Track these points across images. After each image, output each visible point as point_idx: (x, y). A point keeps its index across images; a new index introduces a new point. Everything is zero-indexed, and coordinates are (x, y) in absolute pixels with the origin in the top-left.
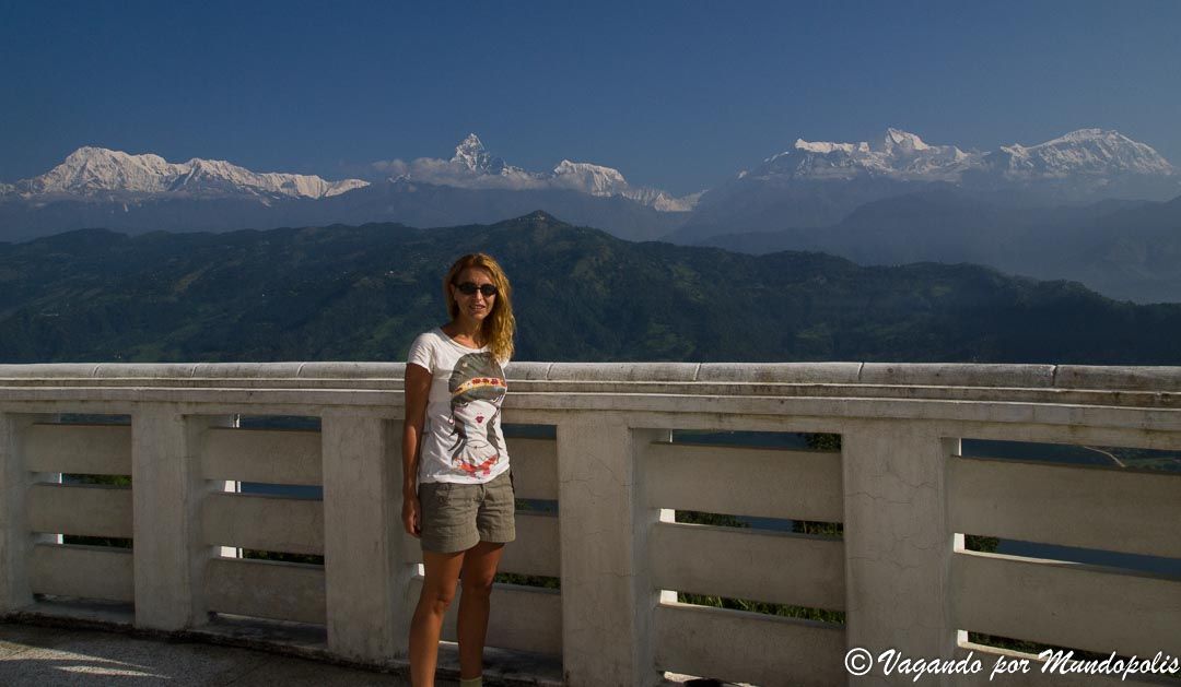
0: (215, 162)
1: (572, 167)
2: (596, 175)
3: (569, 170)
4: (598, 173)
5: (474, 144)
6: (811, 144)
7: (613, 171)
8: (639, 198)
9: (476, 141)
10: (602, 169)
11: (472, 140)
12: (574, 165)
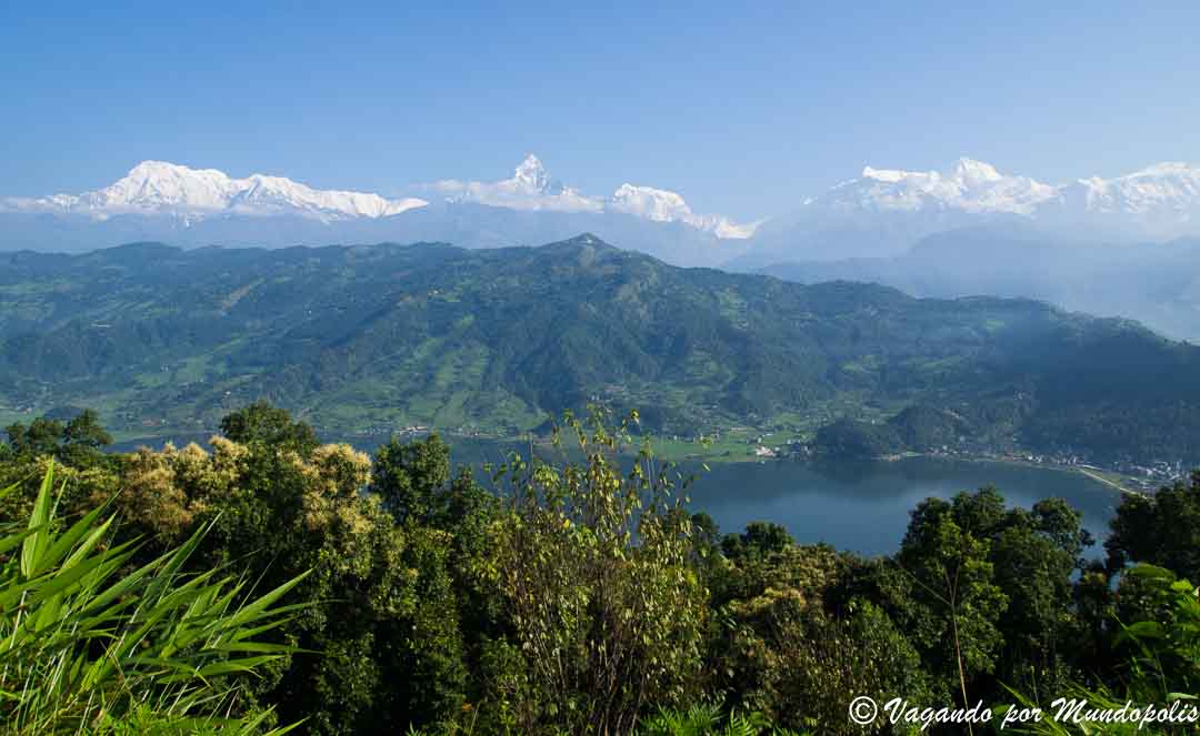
0: (275, 179)
1: (633, 191)
2: (657, 200)
3: (630, 194)
4: (660, 198)
5: (534, 166)
6: (879, 173)
7: (675, 196)
8: (700, 224)
9: (536, 163)
10: (663, 193)
11: (532, 162)
12: (635, 189)
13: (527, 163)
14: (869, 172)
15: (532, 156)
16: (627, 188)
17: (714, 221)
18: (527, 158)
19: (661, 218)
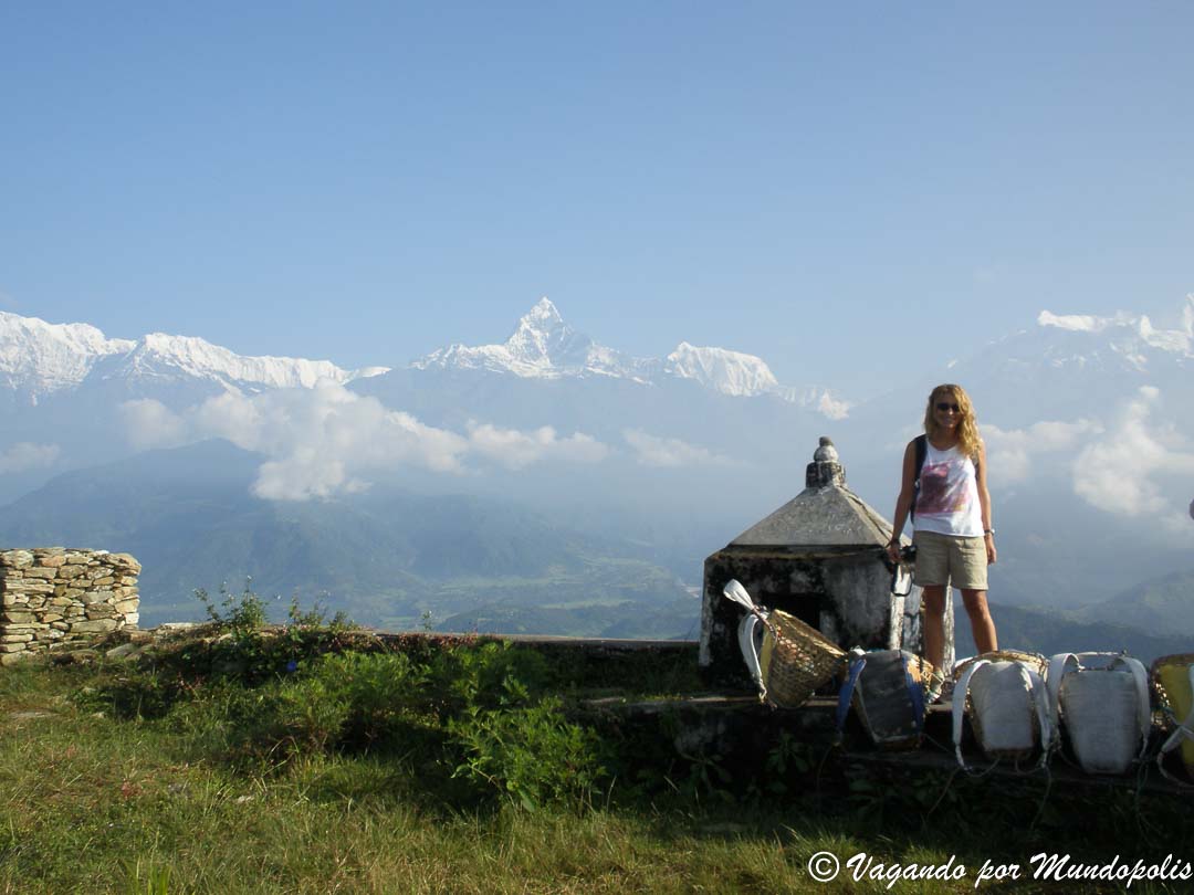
0: (184, 339)
1: (694, 353)
2: (729, 365)
3: (687, 356)
4: (732, 362)
5: (546, 314)
6: (1063, 319)
7: (754, 359)
8: (793, 399)
9: (551, 309)
10: (737, 355)
11: (544, 309)
12: (697, 350)
13: (537, 310)
14: (1046, 318)
15: (545, 300)
16: (685, 350)
17: (813, 394)
18: (538, 301)
19: (735, 391)
